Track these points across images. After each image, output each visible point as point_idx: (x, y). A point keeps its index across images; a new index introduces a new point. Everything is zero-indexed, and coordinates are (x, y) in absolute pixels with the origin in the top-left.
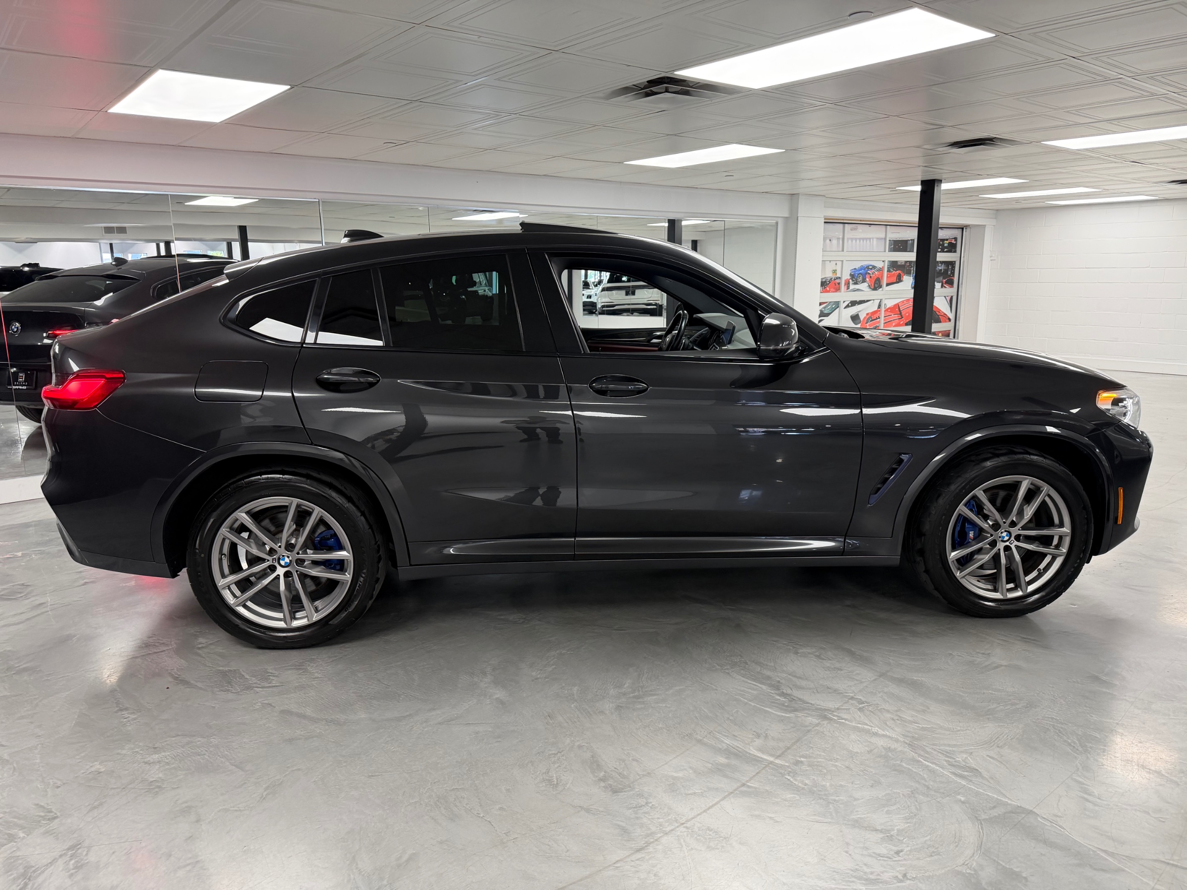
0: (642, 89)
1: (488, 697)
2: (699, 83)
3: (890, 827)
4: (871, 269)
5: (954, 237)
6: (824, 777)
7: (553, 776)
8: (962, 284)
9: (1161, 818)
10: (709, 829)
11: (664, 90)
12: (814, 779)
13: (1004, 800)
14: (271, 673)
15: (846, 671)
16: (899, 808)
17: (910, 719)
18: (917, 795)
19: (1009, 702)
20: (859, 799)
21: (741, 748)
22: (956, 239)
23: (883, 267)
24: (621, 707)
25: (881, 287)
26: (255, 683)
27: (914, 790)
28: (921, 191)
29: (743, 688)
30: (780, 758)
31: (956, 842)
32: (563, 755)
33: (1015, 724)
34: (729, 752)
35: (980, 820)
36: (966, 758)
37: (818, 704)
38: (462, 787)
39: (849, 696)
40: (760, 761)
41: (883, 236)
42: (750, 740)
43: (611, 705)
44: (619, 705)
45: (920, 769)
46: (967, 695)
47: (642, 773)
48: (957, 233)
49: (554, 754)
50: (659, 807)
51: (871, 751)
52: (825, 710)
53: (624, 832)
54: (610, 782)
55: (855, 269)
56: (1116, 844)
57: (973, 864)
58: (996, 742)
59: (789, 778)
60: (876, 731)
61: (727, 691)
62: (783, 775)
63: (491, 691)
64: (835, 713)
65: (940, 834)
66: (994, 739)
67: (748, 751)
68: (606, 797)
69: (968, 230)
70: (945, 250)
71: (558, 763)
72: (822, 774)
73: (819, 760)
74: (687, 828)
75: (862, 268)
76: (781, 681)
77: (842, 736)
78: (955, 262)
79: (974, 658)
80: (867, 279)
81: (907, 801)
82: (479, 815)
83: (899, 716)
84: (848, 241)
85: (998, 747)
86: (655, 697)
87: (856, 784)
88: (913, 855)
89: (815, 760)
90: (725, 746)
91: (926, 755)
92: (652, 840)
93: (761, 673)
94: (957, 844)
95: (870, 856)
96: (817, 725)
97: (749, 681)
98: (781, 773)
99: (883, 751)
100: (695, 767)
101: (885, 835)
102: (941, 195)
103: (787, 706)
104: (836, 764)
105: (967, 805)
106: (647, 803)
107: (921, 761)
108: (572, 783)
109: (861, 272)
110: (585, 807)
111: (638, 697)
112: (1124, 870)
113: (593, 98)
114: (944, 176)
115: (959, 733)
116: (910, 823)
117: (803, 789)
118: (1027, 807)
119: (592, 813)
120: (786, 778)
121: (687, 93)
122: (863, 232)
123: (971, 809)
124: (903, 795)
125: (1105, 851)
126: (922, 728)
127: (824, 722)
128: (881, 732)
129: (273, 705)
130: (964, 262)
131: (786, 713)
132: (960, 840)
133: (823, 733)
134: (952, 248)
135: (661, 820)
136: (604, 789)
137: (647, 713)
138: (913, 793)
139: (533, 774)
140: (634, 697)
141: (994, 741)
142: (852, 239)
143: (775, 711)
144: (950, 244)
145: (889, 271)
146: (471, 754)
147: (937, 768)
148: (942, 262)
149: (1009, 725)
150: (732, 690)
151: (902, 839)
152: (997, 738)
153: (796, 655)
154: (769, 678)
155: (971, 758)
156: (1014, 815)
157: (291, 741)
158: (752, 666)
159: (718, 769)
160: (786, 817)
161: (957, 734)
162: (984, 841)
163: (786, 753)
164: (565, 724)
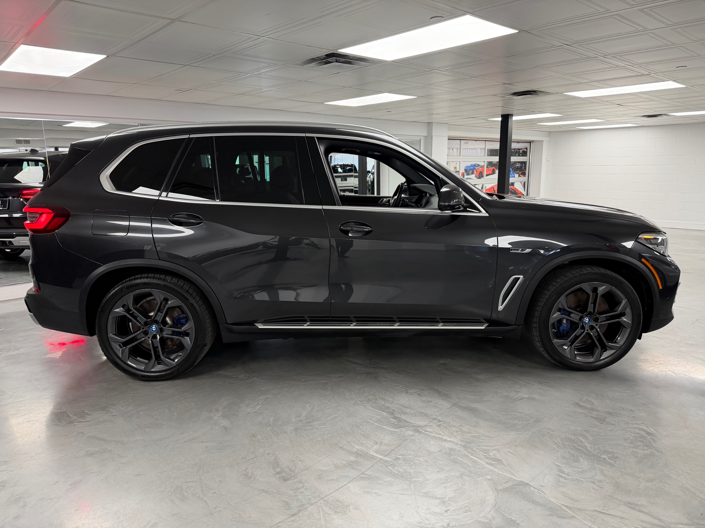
0: (322, 60)
1: (217, 425)
2: (355, 57)
3: (445, 496)
4: (477, 166)
5: (525, 148)
6: (411, 467)
7: (249, 472)
8: (530, 175)
9: (601, 485)
10: (338, 501)
11: (335, 61)
12: (405, 468)
13: (513, 477)
14: (87, 413)
15: (434, 403)
16: (452, 484)
17: (467, 430)
18: (463, 476)
19: (525, 420)
20: (429, 480)
21: (365, 451)
22: (526, 148)
23: (484, 165)
24: (298, 428)
25: (483, 177)
26: (75, 420)
27: (462, 474)
28: (501, 121)
29: (372, 415)
30: (387, 456)
31: (482, 504)
32: (257, 459)
33: (526, 433)
34: (358, 454)
35: (497, 490)
36: (496, 453)
37: (414, 423)
38: (192, 480)
39: (433, 417)
40: (375, 458)
41: (484, 147)
42: (371, 446)
43: (292, 428)
44: (297, 427)
45: (468, 461)
46: (501, 416)
47: (303, 469)
48: (527, 145)
49: (252, 459)
50: (310, 489)
51: (441, 450)
52: (418, 426)
53: (286, 504)
54: (284, 474)
55: (467, 166)
56: (573, 502)
57: (489, 516)
58: (514, 443)
59: (390, 468)
60: (446, 438)
61: (362, 417)
62: (387, 466)
63: (220, 421)
64: (423, 428)
65: (473, 499)
66: (513, 442)
67: (369, 453)
68: (279, 484)
69: (534, 143)
70: (521, 155)
71: (254, 464)
72: (410, 465)
73: (410, 457)
74: (325, 501)
75: (472, 166)
76: (395, 410)
77: (425, 442)
78: (526, 162)
79: (510, 394)
80: (475, 172)
81: (457, 480)
82: (200, 497)
83: (461, 430)
84: (463, 150)
85: (515, 446)
86: (319, 422)
87: (429, 471)
88: (455, 512)
89: (408, 457)
90: (356, 450)
91: (473, 452)
92: (302, 509)
93: (385, 405)
94: (482, 505)
95: (430, 514)
96: (412, 436)
97: (377, 411)
98: (386, 466)
99: (448, 450)
100: (336, 464)
101: (441, 501)
102: (513, 124)
103: (396, 425)
104: (420, 459)
105: (492, 481)
106: (303, 487)
107: (469, 456)
108: (260, 476)
109: (471, 168)
110: (265, 490)
111: (309, 422)
112: (575, 517)
113: (294, 64)
114: (514, 112)
115: (493, 438)
116: (457, 493)
117: (398, 474)
118: (526, 481)
119: (269, 494)
120: (388, 468)
121: (350, 63)
122: (472, 145)
123: (494, 484)
124: (455, 476)
125: (566, 506)
126: (473, 436)
127: (416, 434)
128: (448, 439)
129: (84, 432)
130: (531, 162)
131: (395, 429)
132: (484, 502)
133: (414, 440)
134: (524, 154)
135: (310, 496)
136: (279, 479)
137: (313, 432)
138: (461, 475)
139: (237, 471)
140: (307, 422)
141: (513, 443)
142: (465, 149)
143: (389, 428)
144: (523, 151)
145: (487, 167)
146: (201, 460)
147: (478, 460)
148: (519, 162)
149: (523, 433)
150: (365, 416)
151: (450, 503)
152: (515, 441)
153: (406, 394)
154: (389, 408)
155: (498, 453)
156: (517, 486)
157: (91, 455)
158: (380, 401)
159: (349, 464)
160: (385, 492)
161: (492, 439)
162: (498, 502)
163: (391, 454)
164: (262, 441)
